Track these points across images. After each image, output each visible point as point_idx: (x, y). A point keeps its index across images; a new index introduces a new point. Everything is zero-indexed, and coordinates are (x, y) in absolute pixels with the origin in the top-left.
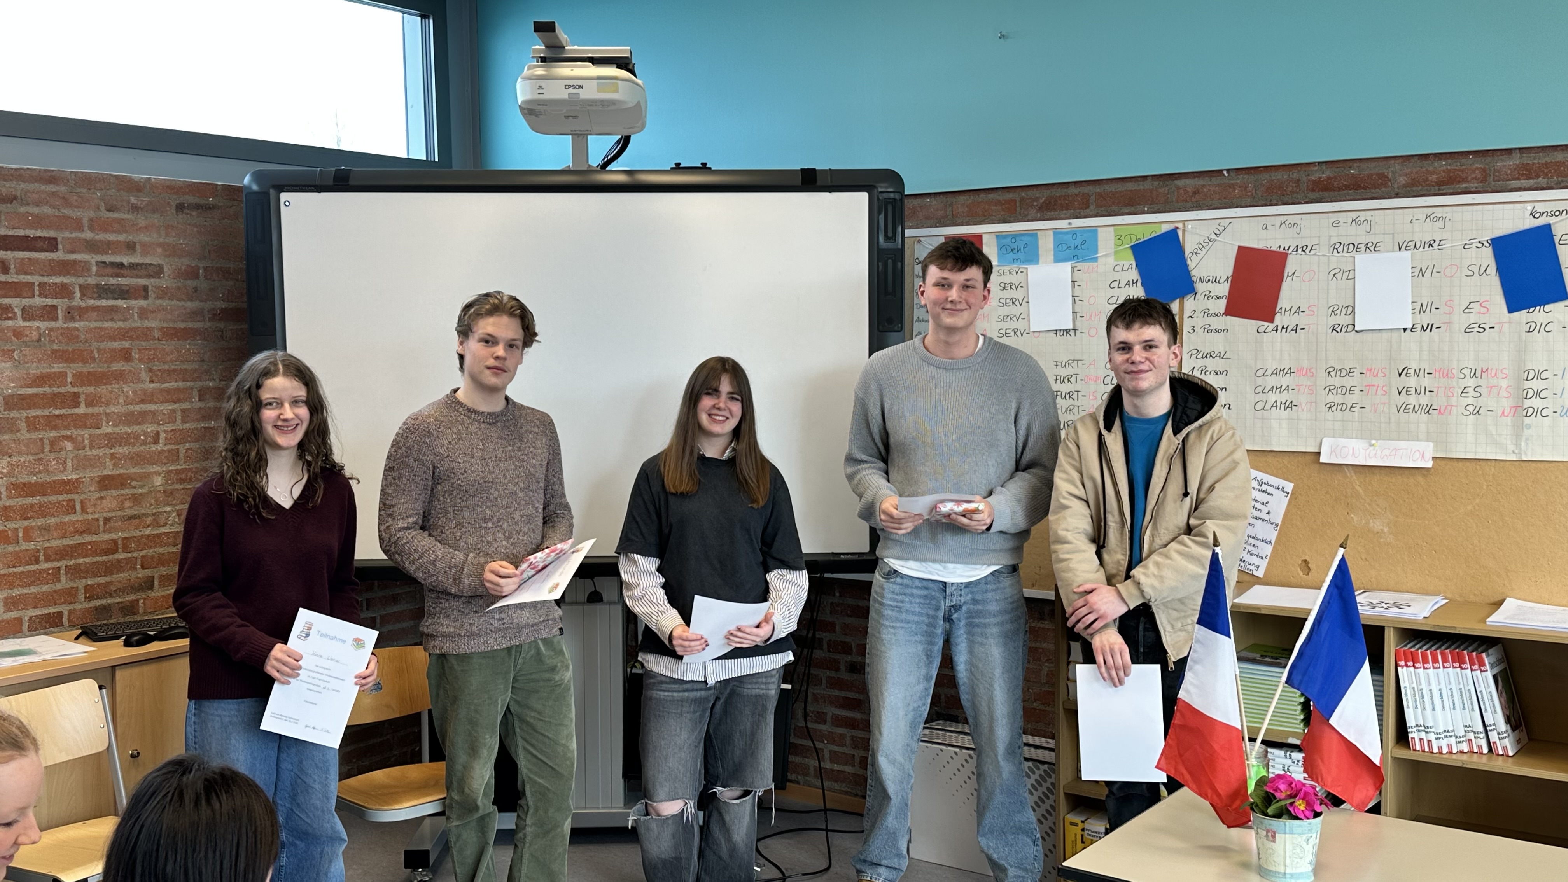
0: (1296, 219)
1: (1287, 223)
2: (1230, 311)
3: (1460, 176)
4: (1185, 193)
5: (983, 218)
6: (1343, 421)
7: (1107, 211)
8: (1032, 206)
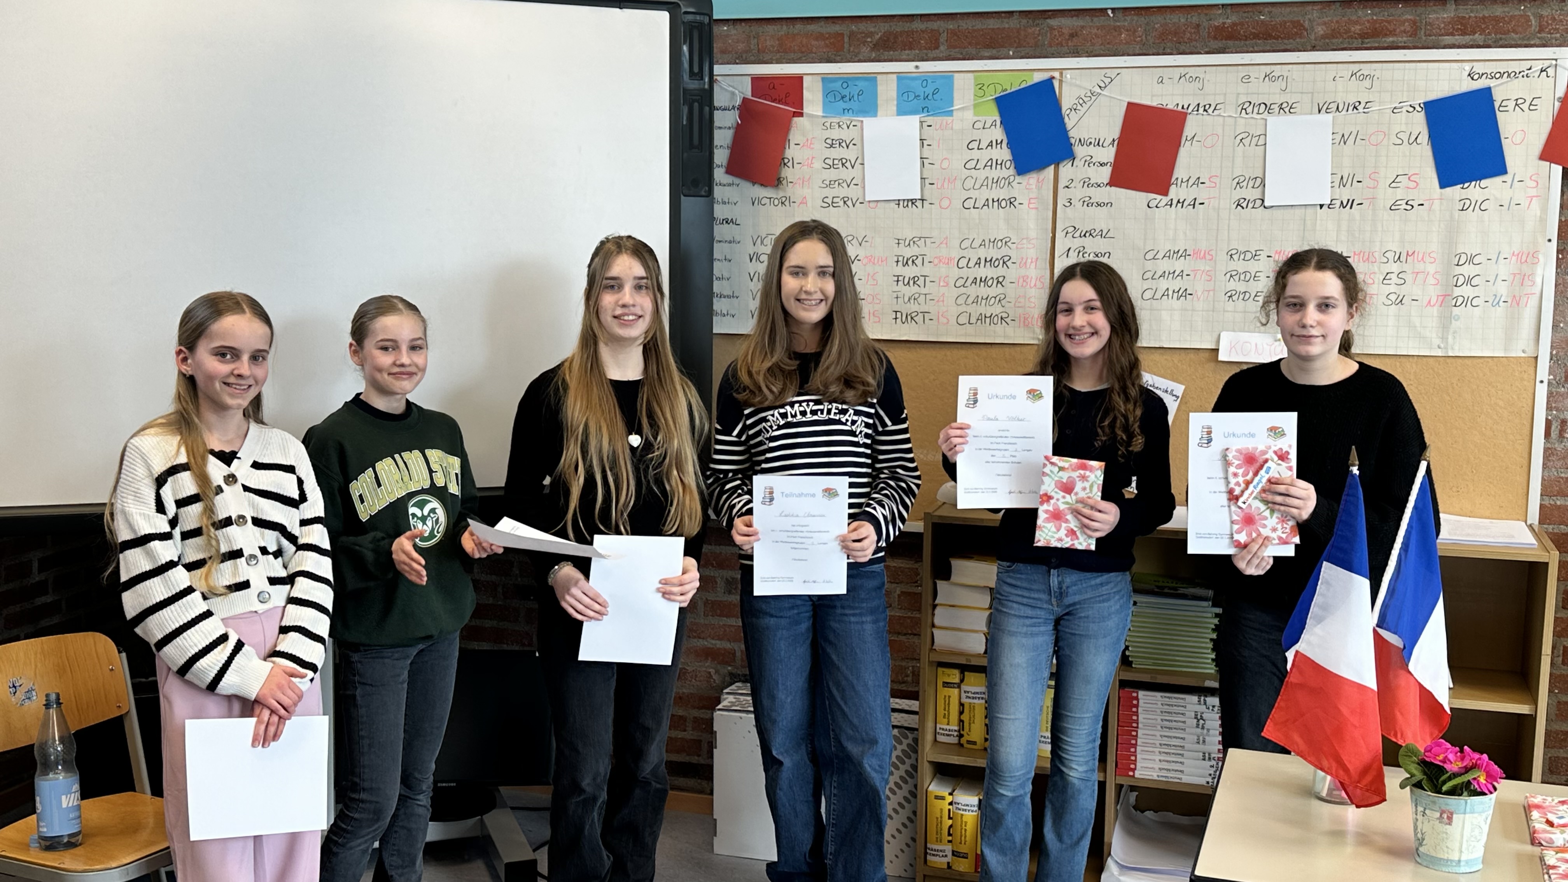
0: (1199, 72)
1: (1187, 76)
2: (1114, 182)
3: (1387, 29)
4: (1060, 36)
5: (800, 55)
6: (1245, 312)
7: (962, 54)
8: (865, 42)
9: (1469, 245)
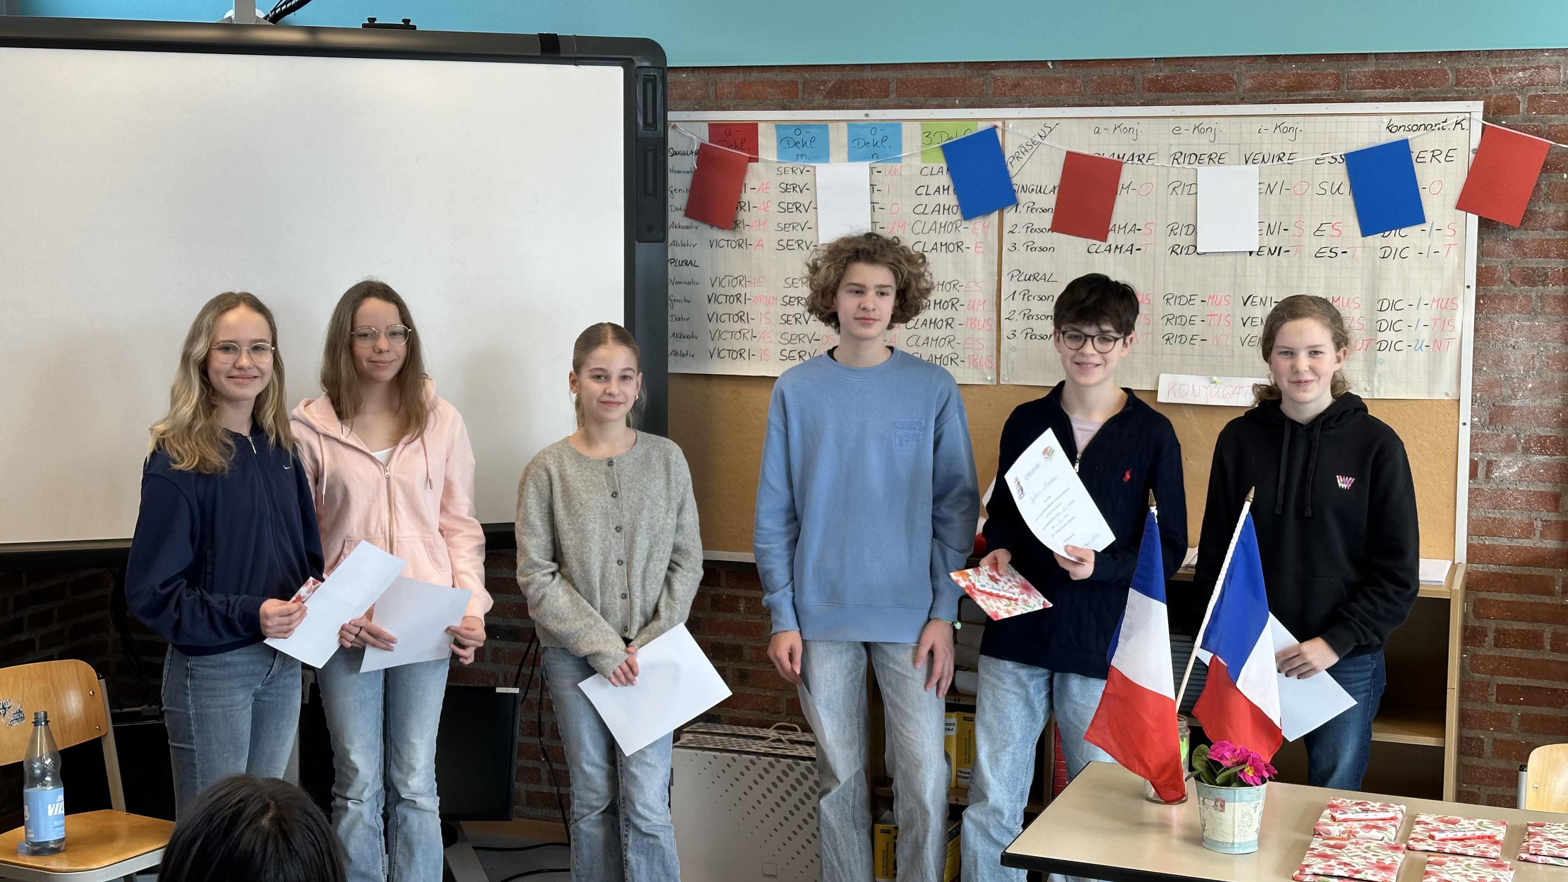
0: (1132, 123)
1: (1122, 127)
2: (1056, 227)
3: (1311, 82)
4: (1003, 86)
5: (756, 102)
6: (1182, 355)
7: (911, 102)
8: (818, 90)
9: (1390, 291)
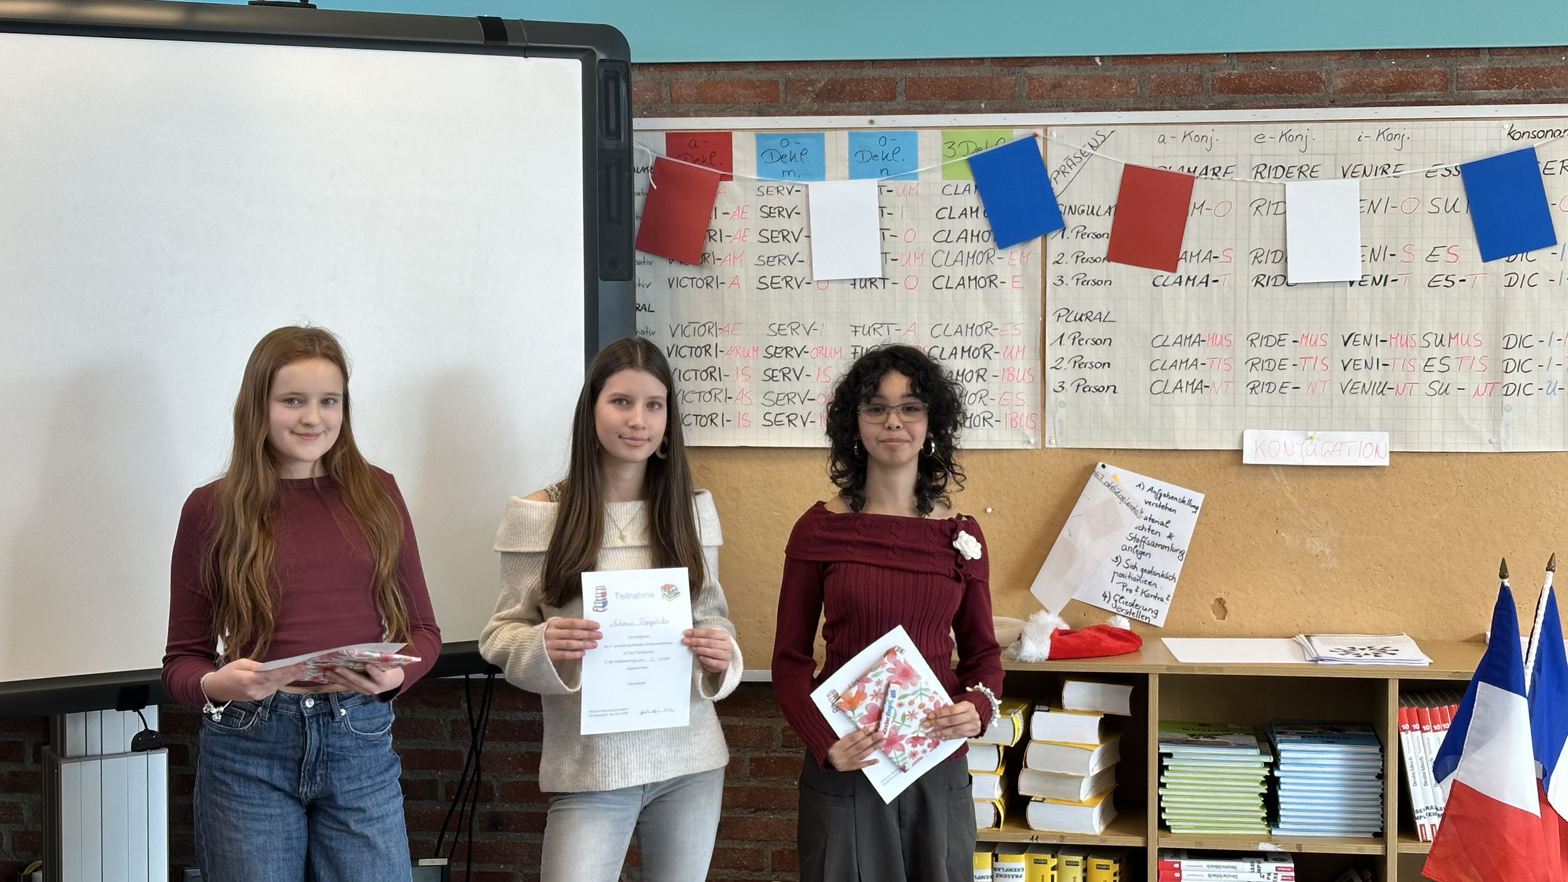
0: (1204, 130)
1: (1193, 135)
2: (1113, 256)
3: (1414, 82)
4: (1040, 87)
5: (724, 106)
6: (1270, 406)
7: (923, 106)
8: (804, 92)
9: (1517, 327)
